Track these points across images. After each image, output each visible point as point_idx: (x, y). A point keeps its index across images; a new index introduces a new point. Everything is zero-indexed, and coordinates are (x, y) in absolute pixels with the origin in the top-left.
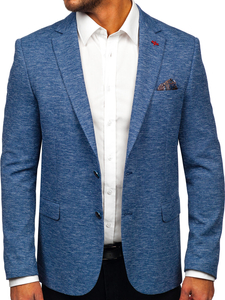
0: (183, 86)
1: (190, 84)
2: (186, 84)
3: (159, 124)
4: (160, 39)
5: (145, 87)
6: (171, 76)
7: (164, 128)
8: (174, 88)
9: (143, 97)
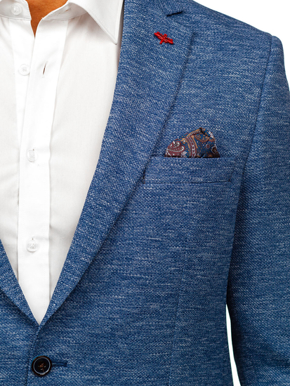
0: (236, 151)
1: (257, 148)
2: (247, 147)
3: (162, 247)
4: (179, 30)
5: (127, 146)
6: (205, 123)
7: (175, 256)
8: (210, 152)
9: (119, 171)
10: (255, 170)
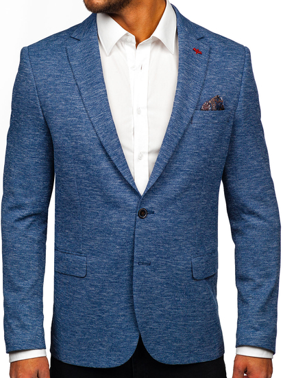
10: (240, 116)
